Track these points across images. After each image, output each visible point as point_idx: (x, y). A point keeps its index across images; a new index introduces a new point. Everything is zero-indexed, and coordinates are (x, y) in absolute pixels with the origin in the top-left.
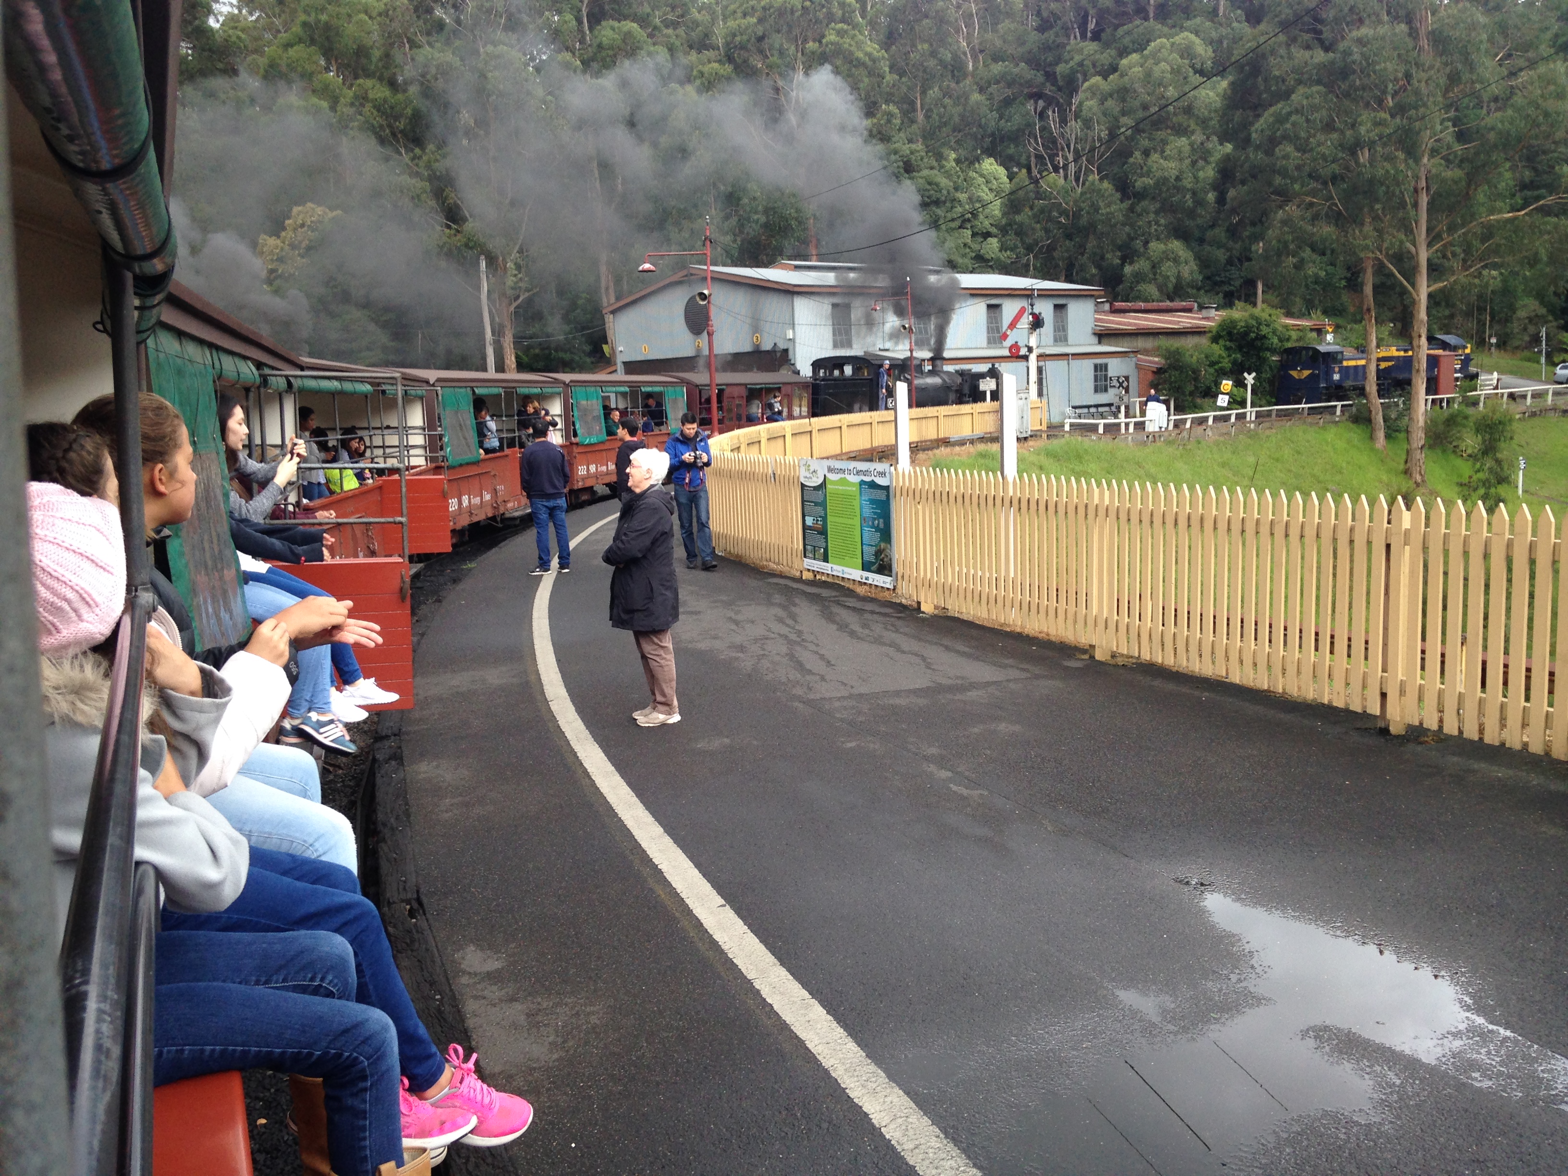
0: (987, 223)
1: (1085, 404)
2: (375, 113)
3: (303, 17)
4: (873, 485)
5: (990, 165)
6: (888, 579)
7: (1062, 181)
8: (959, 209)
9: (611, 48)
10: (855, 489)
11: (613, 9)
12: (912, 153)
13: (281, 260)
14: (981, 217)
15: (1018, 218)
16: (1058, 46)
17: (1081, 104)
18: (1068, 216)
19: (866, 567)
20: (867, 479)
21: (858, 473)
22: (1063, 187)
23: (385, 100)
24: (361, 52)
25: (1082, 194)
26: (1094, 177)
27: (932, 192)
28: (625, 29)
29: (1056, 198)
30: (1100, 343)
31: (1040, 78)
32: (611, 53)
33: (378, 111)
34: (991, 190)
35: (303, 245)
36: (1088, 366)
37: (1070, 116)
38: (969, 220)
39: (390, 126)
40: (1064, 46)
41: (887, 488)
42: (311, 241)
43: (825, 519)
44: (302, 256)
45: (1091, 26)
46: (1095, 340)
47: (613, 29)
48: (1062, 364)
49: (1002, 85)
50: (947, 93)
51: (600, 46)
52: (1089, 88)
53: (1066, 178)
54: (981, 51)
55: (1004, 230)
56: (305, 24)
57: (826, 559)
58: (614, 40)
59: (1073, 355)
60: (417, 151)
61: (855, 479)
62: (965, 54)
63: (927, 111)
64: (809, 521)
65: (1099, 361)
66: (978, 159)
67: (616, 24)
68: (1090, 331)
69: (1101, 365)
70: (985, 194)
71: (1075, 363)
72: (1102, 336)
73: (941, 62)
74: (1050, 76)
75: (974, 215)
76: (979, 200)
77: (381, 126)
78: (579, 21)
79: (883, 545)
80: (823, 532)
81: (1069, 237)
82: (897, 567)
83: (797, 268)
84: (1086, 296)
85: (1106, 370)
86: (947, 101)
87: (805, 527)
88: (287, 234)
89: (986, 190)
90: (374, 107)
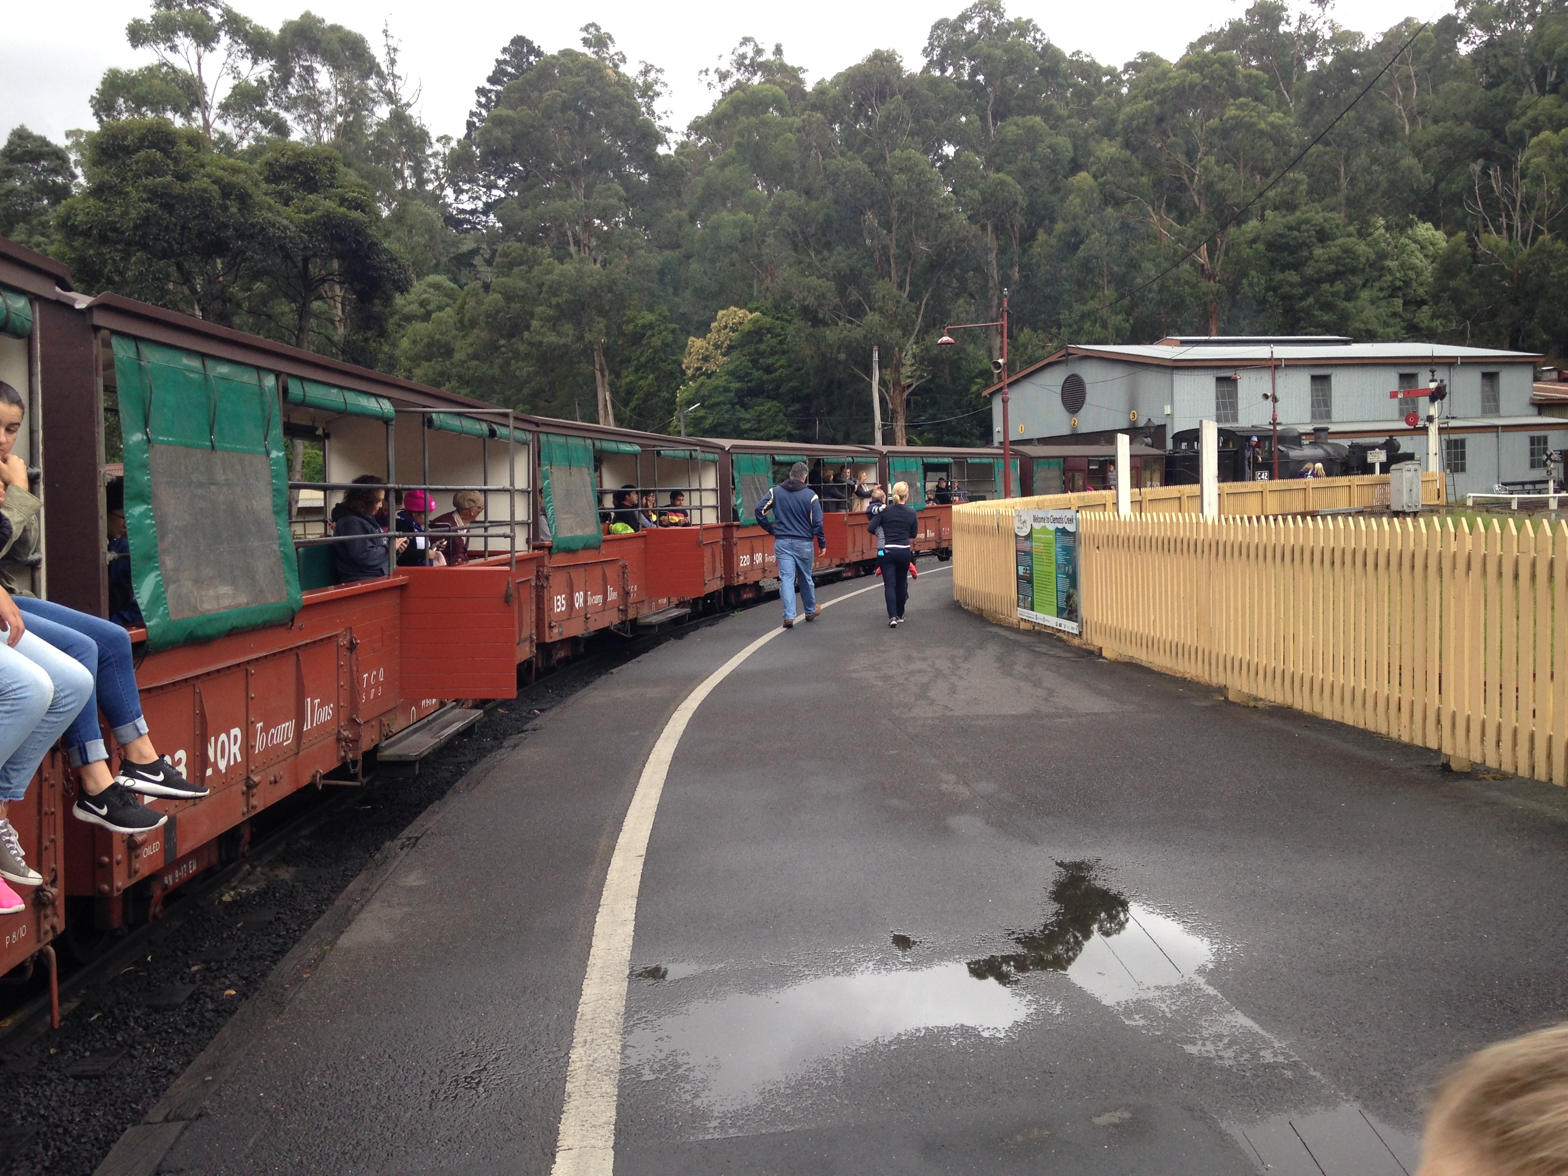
0: (1421, 291)
1: (1519, 480)
2: (790, 220)
3: (737, 139)
4: (1064, 532)
5: (1425, 230)
6: (1075, 625)
7: (1504, 243)
8: (1389, 278)
9: (1014, 143)
10: (1051, 537)
11: (1018, 105)
12: (1325, 220)
13: (706, 359)
14: (1414, 284)
15: (1452, 284)
16: (1509, 102)
17: (1528, 161)
18: (1512, 279)
19: (1060, 613)
20: (1060, 526)
21: (1055, 520)
22: (1507, 249)
23: (799, 208)
24: (785, 166)
25: (1529, 255)
26: (1546, 237)
27: (1348, 260)
28: (1030, 124)
29: (1498, 261)
30: (1540, 414)
31: (1487, 135)
32: (1013, 147)
33: (793, 218)
34: (1426, 256)
35: (725, 345)
36: (1522, 440)
37: (1516, 174)
38: (1400, 288)
39: (802, 232)
40: (1514, 101)
41: (1073, 534)
42: (731, 341)
43: (1031, 570)
44: (724, 355)
45: (1551, 78)
46: (1535, 411)
47: (1017, 125)
48: (1491, 437)
49: (1443, 146)
50: (1375, 160)
51: (1003, 141)
52: (1539, 144)
53: (1510, 238)
54: (1420, 113)
55: (1436, 298)
56: (738, 145)
57: (1032, 609)
58: (1018, 135)
59: (1504, 427)
60: (826, 253)
61: (1051, 527)
62: (1401, 117)
63: (1351, 179)
64: (1021, 572)
65: (1536, 433)
66: (1411, 224)
67: (1020, 120)
68: (1526, 400)
69: (1539, 438)
70: (1419, 260)
71: (1507, 438)
72: (1543, 406)
73: (1369, 130)
74: (1498, 134)
75: (1407, 283)
76: (1413, 268)
77: (795, 233)
78: (983, 119)
79: (1071, 591)
80: (1030, 581)
81: (1515, 302)
82: (1084, 611)
83: (1183, 343)
84: (1522, 363)
85: (1546, 443)
86: (1375, 168)
87: (1019, 577)
88: (712, 336)
89: (1421, 256)
90: (789, 215)
